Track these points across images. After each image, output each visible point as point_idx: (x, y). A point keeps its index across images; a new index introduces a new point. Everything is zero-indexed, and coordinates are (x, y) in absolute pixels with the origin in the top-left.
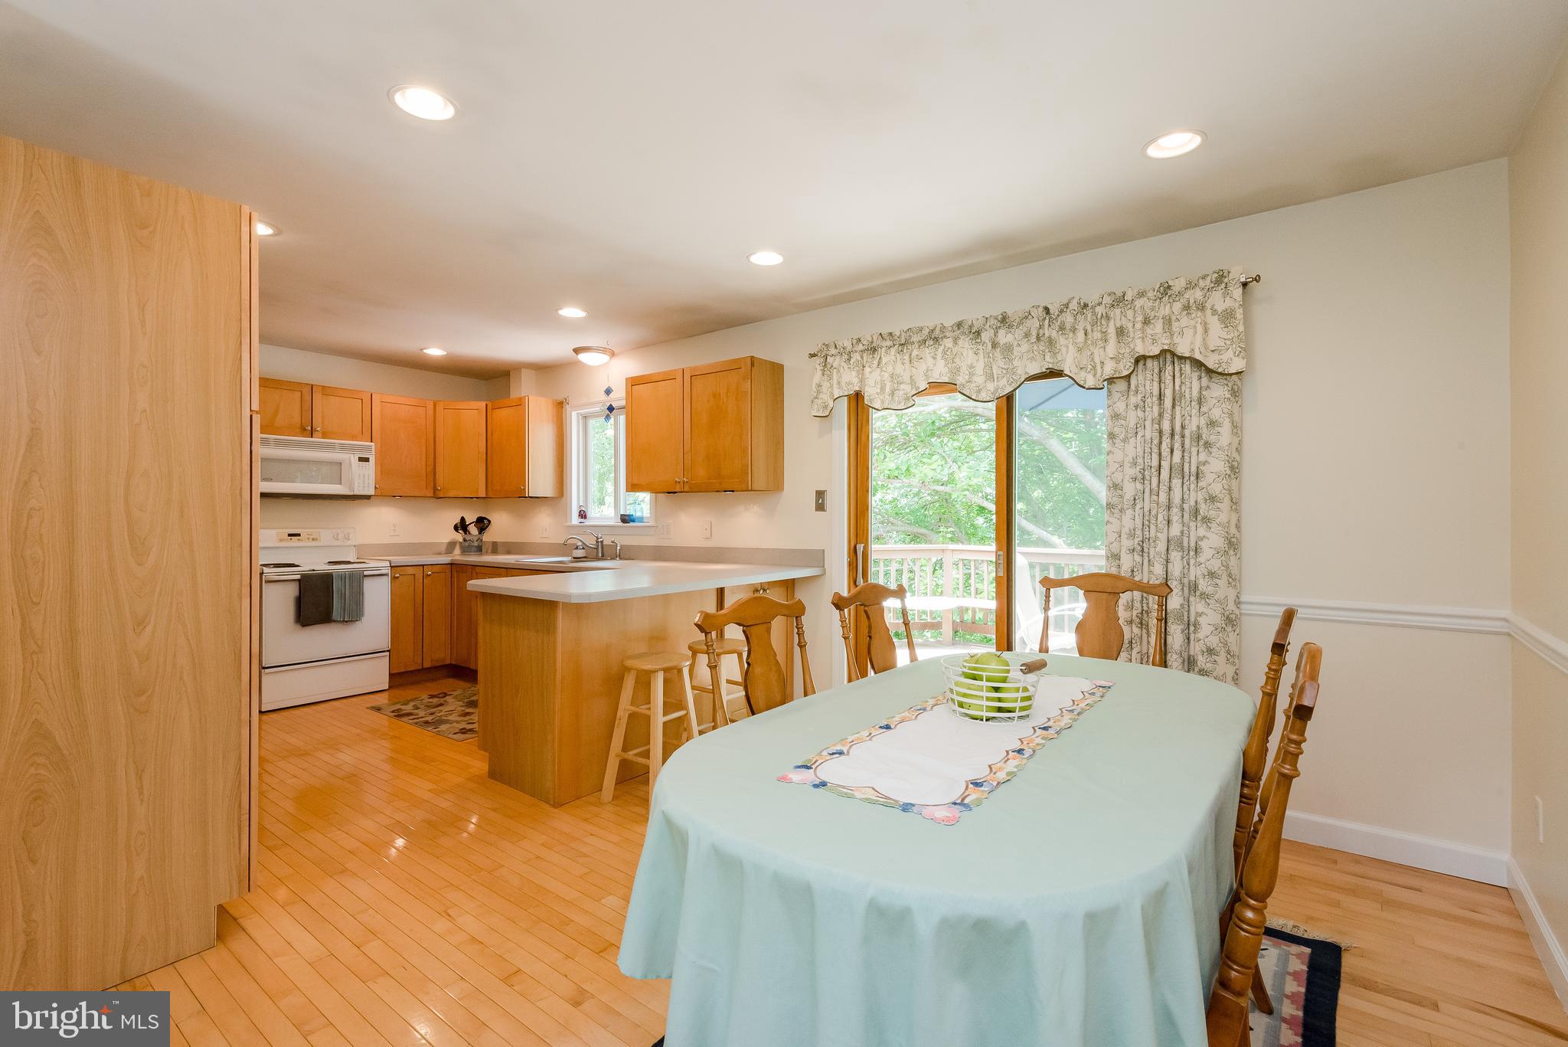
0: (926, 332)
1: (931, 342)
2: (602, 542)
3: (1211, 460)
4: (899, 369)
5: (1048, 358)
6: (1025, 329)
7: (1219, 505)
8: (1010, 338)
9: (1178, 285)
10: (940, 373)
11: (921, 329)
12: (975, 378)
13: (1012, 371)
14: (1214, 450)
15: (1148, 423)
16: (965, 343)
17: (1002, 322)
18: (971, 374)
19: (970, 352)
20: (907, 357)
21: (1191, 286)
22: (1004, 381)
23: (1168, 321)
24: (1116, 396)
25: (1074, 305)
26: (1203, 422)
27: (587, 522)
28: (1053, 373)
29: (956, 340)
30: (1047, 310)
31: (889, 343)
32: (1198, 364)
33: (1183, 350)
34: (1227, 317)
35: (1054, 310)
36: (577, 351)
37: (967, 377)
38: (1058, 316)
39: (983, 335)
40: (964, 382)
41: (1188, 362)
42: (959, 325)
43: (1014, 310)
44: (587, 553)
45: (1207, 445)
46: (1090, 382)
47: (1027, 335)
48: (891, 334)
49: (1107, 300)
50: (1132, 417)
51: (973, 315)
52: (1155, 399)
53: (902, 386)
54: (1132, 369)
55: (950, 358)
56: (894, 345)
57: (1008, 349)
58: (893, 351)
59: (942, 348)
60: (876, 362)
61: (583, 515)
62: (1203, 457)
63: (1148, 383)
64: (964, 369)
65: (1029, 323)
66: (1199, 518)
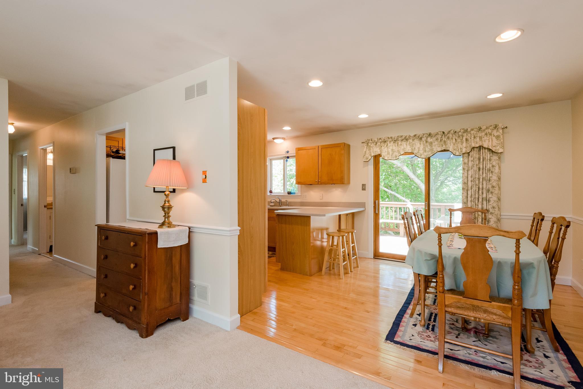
0: (403, 137)
1: (405, 140)
2: (281, 200)
3: (493, 176)
4: (394, 148)
5: (444, 146)
6: (436, 138)
7: (495, 188)
8: (432, 140)
9: (484, 128)
10: (409, 149)
11: (402, 136)
12: (420, 151)
13: (432, 150)
14: (493, 173)
15: (475, 166)
16: (417, 142)
17: (429, 135)
18: (419, 150)
19: (419, 144)
20: (397, 144)
21: (487, 128)
22: (430, 153)
23: (481, 138)
24: (465, 158)
25: (452, 132)
26: (491, 166)
27: (272, 194)
28: (445, 151)
29: (413, 140)
30: (444, 133)
31: (391, 140)
32: (489, 150)
33: (485, 146)
34: (498, 137)
35: (446, 133)
36: (274, 139)
37: (418, 151)
38: (447, 134)
39: (423, 139)
40: (417, 152)
41: (487, 149)
42: (415, 135)
43: (433, 132)
44: (274, 204)
45: (492, 172)
46: (457, 154)
47: (437, 139)
48: (391, 137)
49: (462, 131)
50: (470, 164)
51: (419, 133)
52: (477, 159)
53: (395, 153)
54: (470, 150)
55: (412, 145)
56: (392, 141)
57: (431, 143)
58: (392, 142)
59: (408, 142)
60: (386, 145)
61: (271, 192)
62: (491, 175)
63: (475, 154)
64: (417, 148)
65: (438, 136)
66: (490, 192)
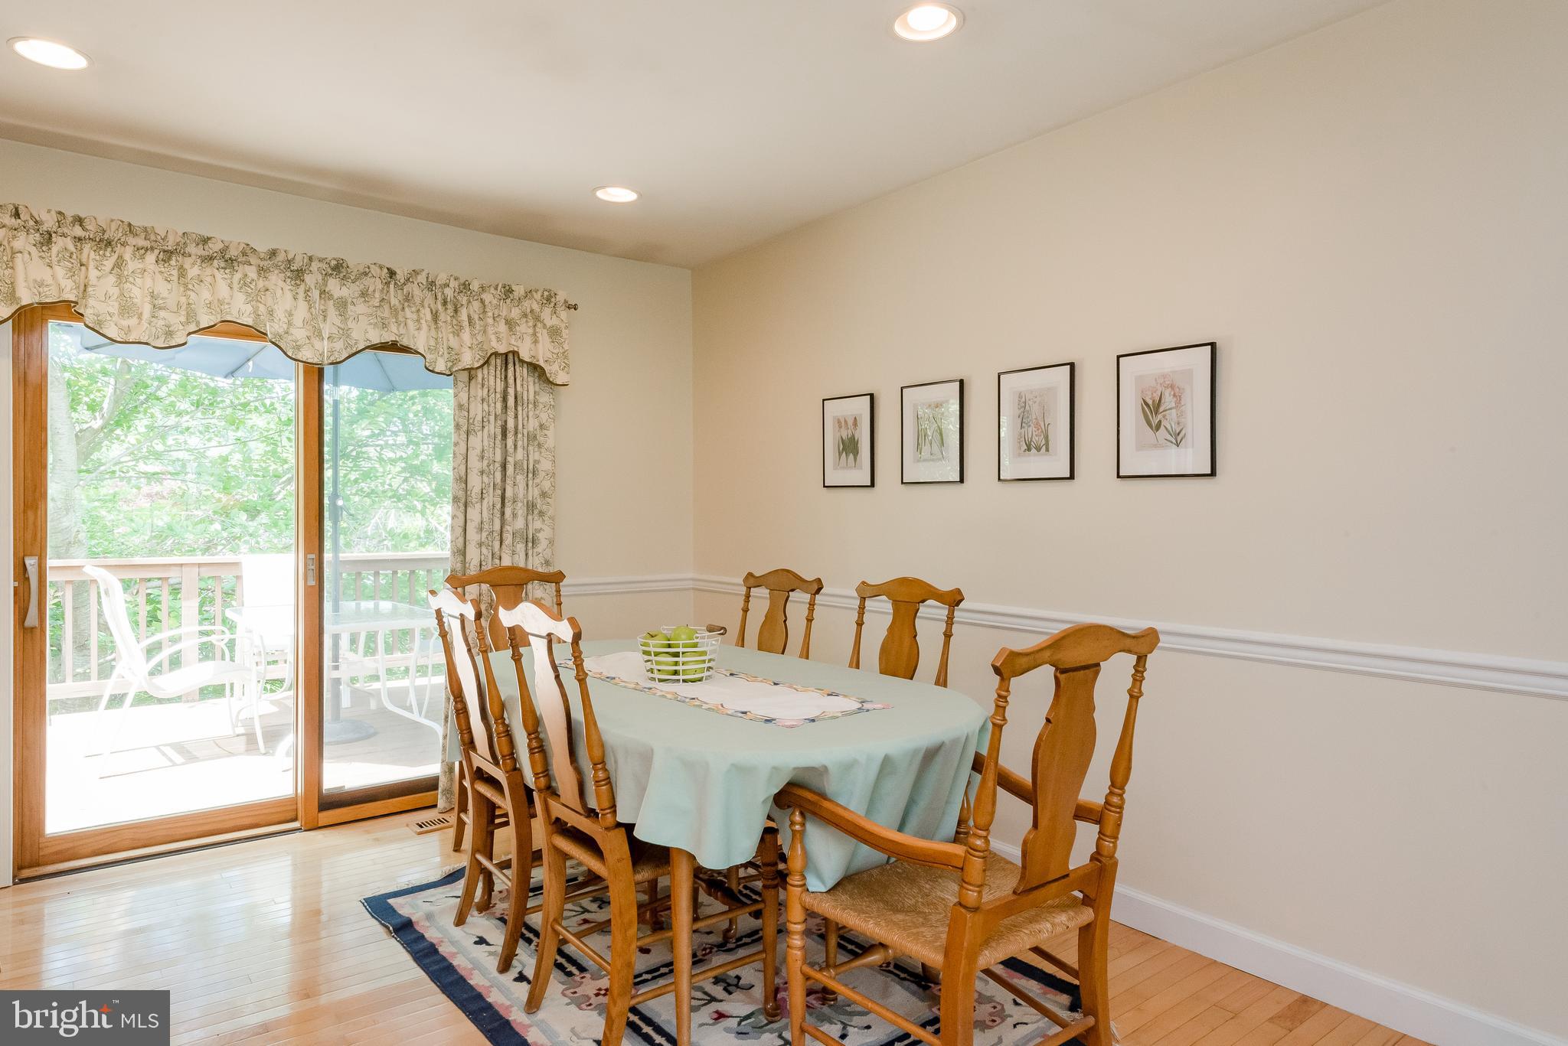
0: (215, 247)
1: (223, 264)
3: (543, 460)
4: (162, 288)
5: (394, 328)
6: (362, 287)
7: (549, 500)
8: (345, 292)
9: (519, 290)
10: (241, 310)
11: (205, 241)
12: (292, 330)
13: (346, 333)
14: (543, 450)
15: (492, 418)
16: (276, 280)
17: (333, 269)
18: (290, 324)
19: (289, 295)
20: (175, 273)
21: (529, 293)
22: (339, 345)
23: (510, 324)
24: (461, 385)
25: (422, 278)
26: (537, 424)
28: (393, 347)
29: (262, 271)
30: (392, 273)
31: (141, 242)
32: (535, 368)
33: (525, 355)
34: (554, 333)
35: (400, 276)
37: (285, 326)
38: (405, 284)
39: (307, 278)
40: (281, 331)
41: (525, 365)
42: (273, 253)
43: (355, 261)
45: (539, 445)
46: (441, 366)
47: (364, 294)
48: (145, 230)
49: (453, 284)
50: (477, 410)
51: (295, 248)
52: (498, 396)
53: (162, 314)
54: (481, 362)
55: (255, 297)
56: (152, 249)
57: (342, 305)
58: (151, 258)
59: (238, 276)
60: (109, 264)
62: (537, 456)
63: (492, 379)
64: (280, 314)
65: (367, 281)
66: (536, 512)
